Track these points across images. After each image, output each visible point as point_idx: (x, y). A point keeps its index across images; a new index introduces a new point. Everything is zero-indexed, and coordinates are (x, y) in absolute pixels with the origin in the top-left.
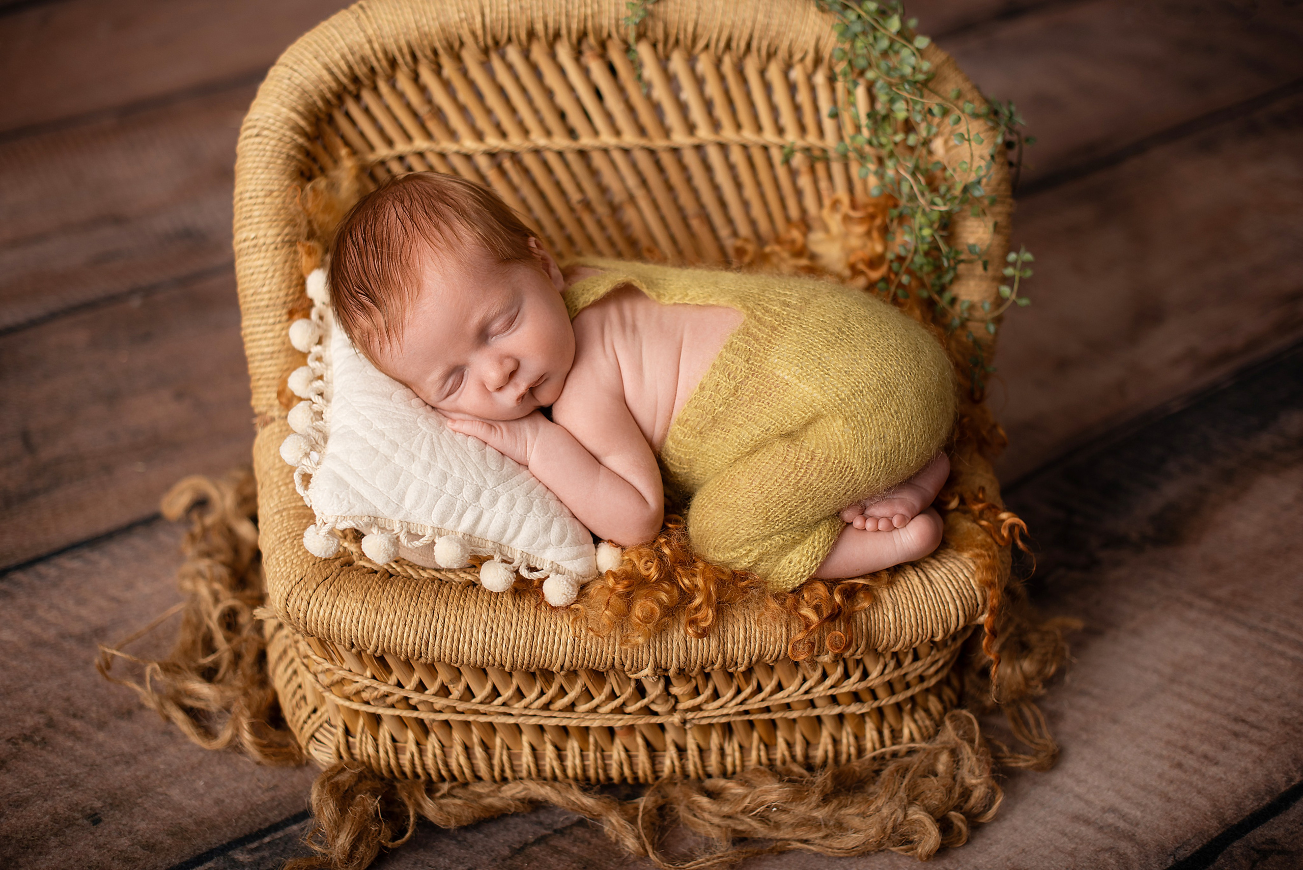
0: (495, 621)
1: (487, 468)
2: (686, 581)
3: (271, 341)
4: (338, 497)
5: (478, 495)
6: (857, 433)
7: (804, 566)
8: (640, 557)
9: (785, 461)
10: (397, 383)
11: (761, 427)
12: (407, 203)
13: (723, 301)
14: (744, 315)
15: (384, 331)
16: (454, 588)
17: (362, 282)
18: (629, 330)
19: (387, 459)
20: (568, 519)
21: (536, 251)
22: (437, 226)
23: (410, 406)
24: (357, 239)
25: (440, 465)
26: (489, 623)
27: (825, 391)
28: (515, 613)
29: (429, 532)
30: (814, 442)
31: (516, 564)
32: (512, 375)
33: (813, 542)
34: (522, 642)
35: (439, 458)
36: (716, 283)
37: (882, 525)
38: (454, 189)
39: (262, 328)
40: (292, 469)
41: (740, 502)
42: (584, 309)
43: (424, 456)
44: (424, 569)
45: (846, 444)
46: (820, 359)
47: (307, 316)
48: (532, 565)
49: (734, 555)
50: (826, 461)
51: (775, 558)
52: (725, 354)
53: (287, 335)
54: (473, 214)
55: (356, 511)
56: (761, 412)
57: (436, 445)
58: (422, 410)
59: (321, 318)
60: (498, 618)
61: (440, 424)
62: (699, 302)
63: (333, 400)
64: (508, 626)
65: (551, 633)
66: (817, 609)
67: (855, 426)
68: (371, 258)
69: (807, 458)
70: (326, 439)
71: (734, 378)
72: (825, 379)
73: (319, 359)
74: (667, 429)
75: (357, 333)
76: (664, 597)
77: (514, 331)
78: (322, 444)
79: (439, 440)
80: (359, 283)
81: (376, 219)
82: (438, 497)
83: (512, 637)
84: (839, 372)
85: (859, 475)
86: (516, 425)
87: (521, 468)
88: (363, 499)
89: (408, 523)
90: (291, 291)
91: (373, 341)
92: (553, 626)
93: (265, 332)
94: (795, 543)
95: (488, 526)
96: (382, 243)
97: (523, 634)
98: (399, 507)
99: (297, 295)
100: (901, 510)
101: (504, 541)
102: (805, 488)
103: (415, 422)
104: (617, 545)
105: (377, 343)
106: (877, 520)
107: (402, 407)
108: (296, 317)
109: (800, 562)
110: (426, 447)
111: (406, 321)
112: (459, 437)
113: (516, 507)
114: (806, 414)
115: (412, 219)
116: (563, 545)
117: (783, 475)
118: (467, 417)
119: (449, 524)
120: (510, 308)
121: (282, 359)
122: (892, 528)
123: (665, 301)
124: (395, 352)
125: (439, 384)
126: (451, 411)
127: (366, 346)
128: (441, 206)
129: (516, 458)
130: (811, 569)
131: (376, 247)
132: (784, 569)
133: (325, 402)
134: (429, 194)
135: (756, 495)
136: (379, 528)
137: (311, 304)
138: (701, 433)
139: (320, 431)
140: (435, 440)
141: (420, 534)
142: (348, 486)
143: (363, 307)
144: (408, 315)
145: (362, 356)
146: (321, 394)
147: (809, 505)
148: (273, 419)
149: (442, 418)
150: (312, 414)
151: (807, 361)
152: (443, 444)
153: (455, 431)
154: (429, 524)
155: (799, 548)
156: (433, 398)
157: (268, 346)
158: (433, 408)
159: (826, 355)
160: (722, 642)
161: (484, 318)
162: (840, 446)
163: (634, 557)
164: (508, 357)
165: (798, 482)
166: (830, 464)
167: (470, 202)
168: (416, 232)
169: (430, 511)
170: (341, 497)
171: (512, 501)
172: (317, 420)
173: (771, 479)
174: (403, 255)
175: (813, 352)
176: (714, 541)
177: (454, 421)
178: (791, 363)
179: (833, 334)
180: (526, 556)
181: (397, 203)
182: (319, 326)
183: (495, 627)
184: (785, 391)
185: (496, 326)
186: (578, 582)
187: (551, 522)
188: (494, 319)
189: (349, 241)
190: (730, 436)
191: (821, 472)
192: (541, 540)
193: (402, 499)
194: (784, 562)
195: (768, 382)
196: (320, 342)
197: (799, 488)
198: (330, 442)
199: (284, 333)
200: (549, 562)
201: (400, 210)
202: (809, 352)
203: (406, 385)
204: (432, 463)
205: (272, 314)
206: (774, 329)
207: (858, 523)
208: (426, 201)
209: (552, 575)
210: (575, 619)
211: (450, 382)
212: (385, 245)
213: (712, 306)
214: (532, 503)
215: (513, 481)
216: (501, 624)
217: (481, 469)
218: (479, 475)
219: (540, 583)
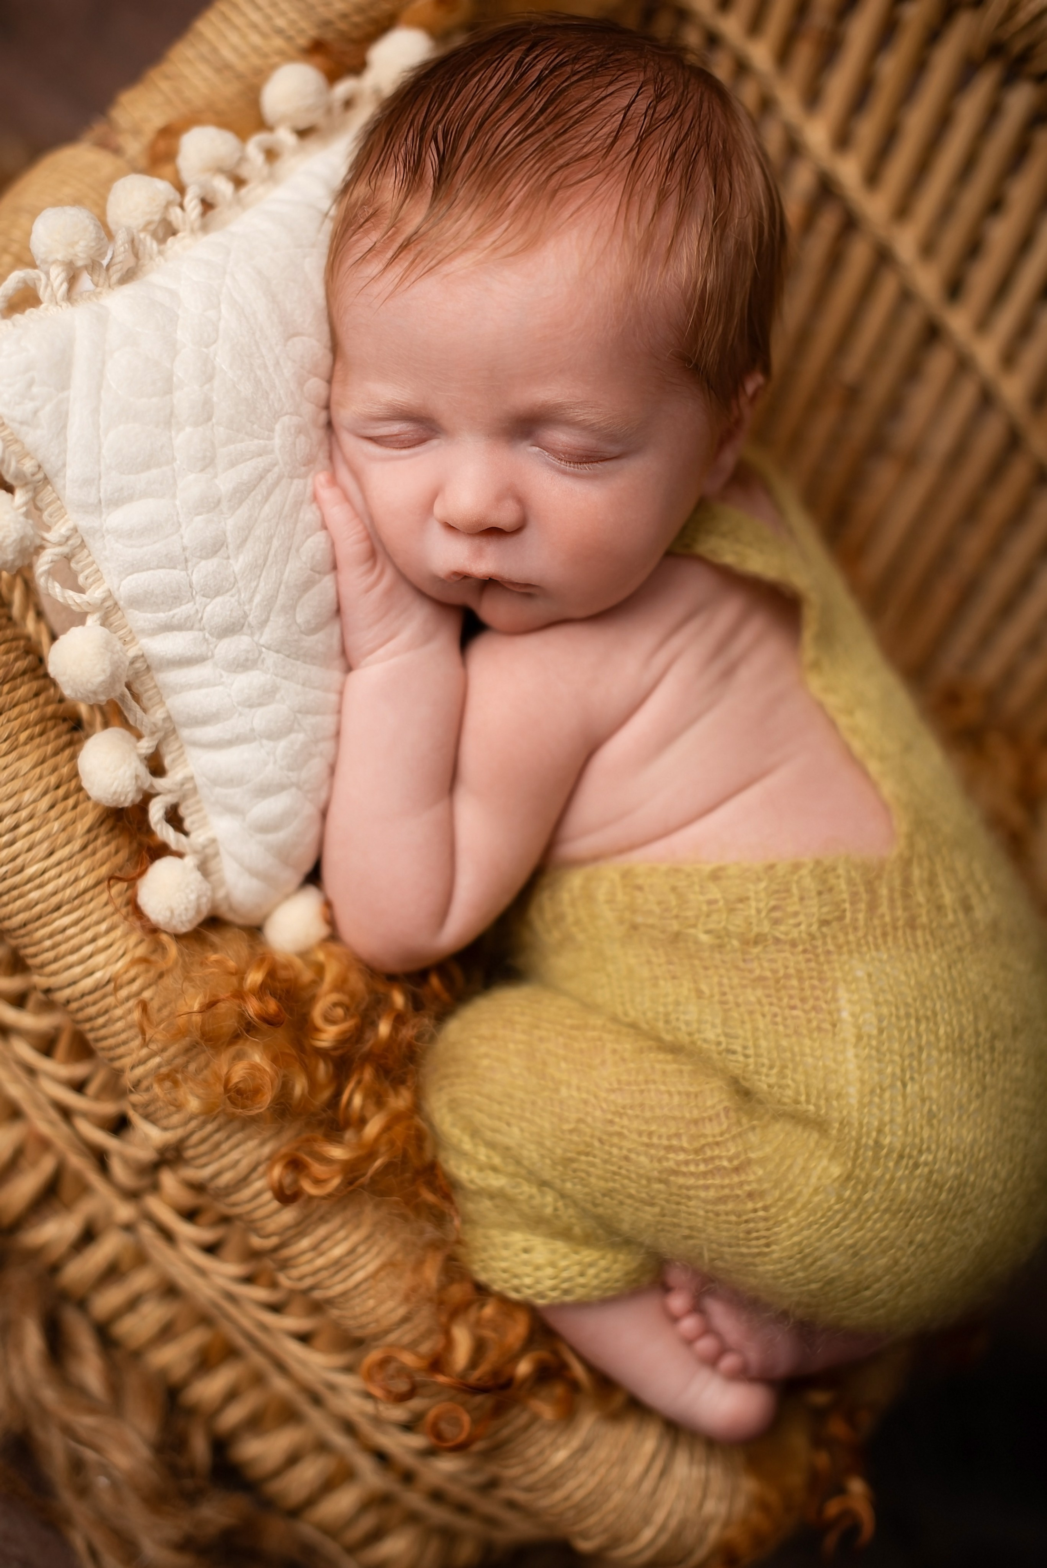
0: (35, 822)
1: (290, 609)
2: (357, 1101)
3: (245, 49)
4: (31, 384)
5: (230, 629)
6: (837, 1212)
7: (538, 1282)
8: (340, 986)
9: (696, 1122)
10: (326, 328)
11: (726, 1035)
12: (664, 109)
13: (888, 788)
14: (894, 851)
15: (400, 240)
16: (42, 699)
17: (460, 133)
18: (719, 665)
19: (169, 421)
20: (310, 810)
21: (743, 401)
22: (662, 196)
23: (301, 383)
24: (531, 66)
25: (231, 524)
26: (24, 814)
27: (871, 1102)
28: (77, 845)
29: (95, 594)
30: (768, 1149)
31: (160, 783)
32: (493, 532)
33: (591, 1265)
34: (35, 895)
35: (243, 511)
36: (907, 748)
37: (706, 1345)
38: (749, 175)
39: (256, 17)
40: (26, 260)
41: (564, 1092)
42: (701, 560)
43: (226, 481)
44: (40, 615)
45: (804, 1207)
46: (920, 1049)
47: (333, 77)
48: (182, 811)
49: (467, 1145)
50: (750, 1195)
51: (513, 1217)
52: (804, 872)
53: (274, 67)
54: (730, 244)
55: (32, 437)
56: (751, 1013)
57: (263, 487)
58: (309, 410)
59: (349, 104)
60: (45, 822)
61: (309, 461)
62: (857, 746)
63: (213, 237)
64: (45, 847)
65: (89, 934)
66: (479, 1348)
67: (848, 1201)
68: (515, 116)
69: (730, 1160)
70: (128, 276)
71: (776, 922)
72: (892, 1086)
73: (271, 154)
74: (596, 858)
75: (361, 190)
76: (300, 1087)
78: (115, 278)
79: (277, 483)
80: (454, 128)
81: (592, 73)
82: (170, 562)
83: (30, 871)
84: (923, 1100)
85: (765, 1264)
86: (407, 597)
87: (338, 663)
88: (63, 428)
89: (83, 545)
90: (357, 19)
91: (367, 233)
92: (103, 927)
93: (254, 26)
94: (565, 1234)
95: (189, 687)
96: (557, 116)
97: (50, 888)
98: (97, 507)
99: (355, 34)
100: (753, 1356)
101: (185, 733)
102: (674, 1190)
103: (277, 416)
104: (331, 922)
105: (367, 243)
106: (708, 1330)
107: (288, 370)
108: (319, 59)
109: (538, 1268)
110: (245, 471)
111: (446, 268)
112: (309, 515)
113: (261, 711)
114: (808, 1102)
115: (641, 139)
116: (260, 837)
117: (669, 1138)
118: (357, 498)
119: (138, 618)
120: (613, 438)
121: (230, 89)
122: (712, 1362)
123: (815, 683)
124: (377, 288)
125: (376, 410)
126: (348, 463)
127: (349, 225)
128: (703, 174)
129: (351, 641)
130: (542, 1295)
131: (542, 111)
132: (506, 1246)
133: (197, 224)
134: (708, 135)
135: (598, 1113)
136: (34, 499)
137: (358, 67)
138: (635, 927)
139: (136, 255)
140: (271, 478)
141: (81, 579)
142: (64, 385)
143: (415, 169)
144: (461, 264)
145: (329, 226)
146: (207, 205)
147: (649, 1214)
148: (117, 151)
149: (322, 456)
150: (157, 218)
151: (901, 1031)
152: (276, 497)
153: (315, 498)
154: (110, 582)
155: (561, 1246)
156: (345, 415)
157: (235, 49)
158: (330, 425)
159: (935, 1053)
160: (300, 1228)
161: (559, 407)
162: (792, 1202)
163: (331, 973)
164: (521, 501)
165: (675, 1173)
166: (750, 1205)
167: (749, 221)
168: (625, 164)
169: (135, 568)
170: (35, 390)
171: (267, 695)
172: (154, 235)
173: (647, 1121)
174: (566, 172)
175: (923, 1027)
176: (462, 1090)
177: (333, 480)
178: (877, 1004)
179: (977, 1034)
180: (189, 788)
181: (650, 90)
182: (329, 111)
183: (24, 828)
184: (819, 1029)
185: (561, 437)
186: (214, 907)
187: (282, 788)
188: (570, 423)
189: (515, 55)
190: (666, 986)
191: (723, 1200)
192: (236, 795)
193: (117, 501)
194: (518, 1238)
195: (813, 988)
196: (303, 133)
197: (666, 1182)
198: (128, 289)
199: (276, 59)
200: (210, 834)
201: (641, 105)
202: (918, 1021)
203: (335, 347)
204: (224, 506)
205: (293, 15)
206: (912, 924)
207: (678, 1302)
208: (692, 140)
209: (190, 861)
210: (144, 960)
211: (396, 428)
212: (558, 126)
213: (865, 774)
214: (290, 730)
215: (304, 670)
216: (38, 835)
217: (281, 599)
218: (269, 604)
219: (161, 851)
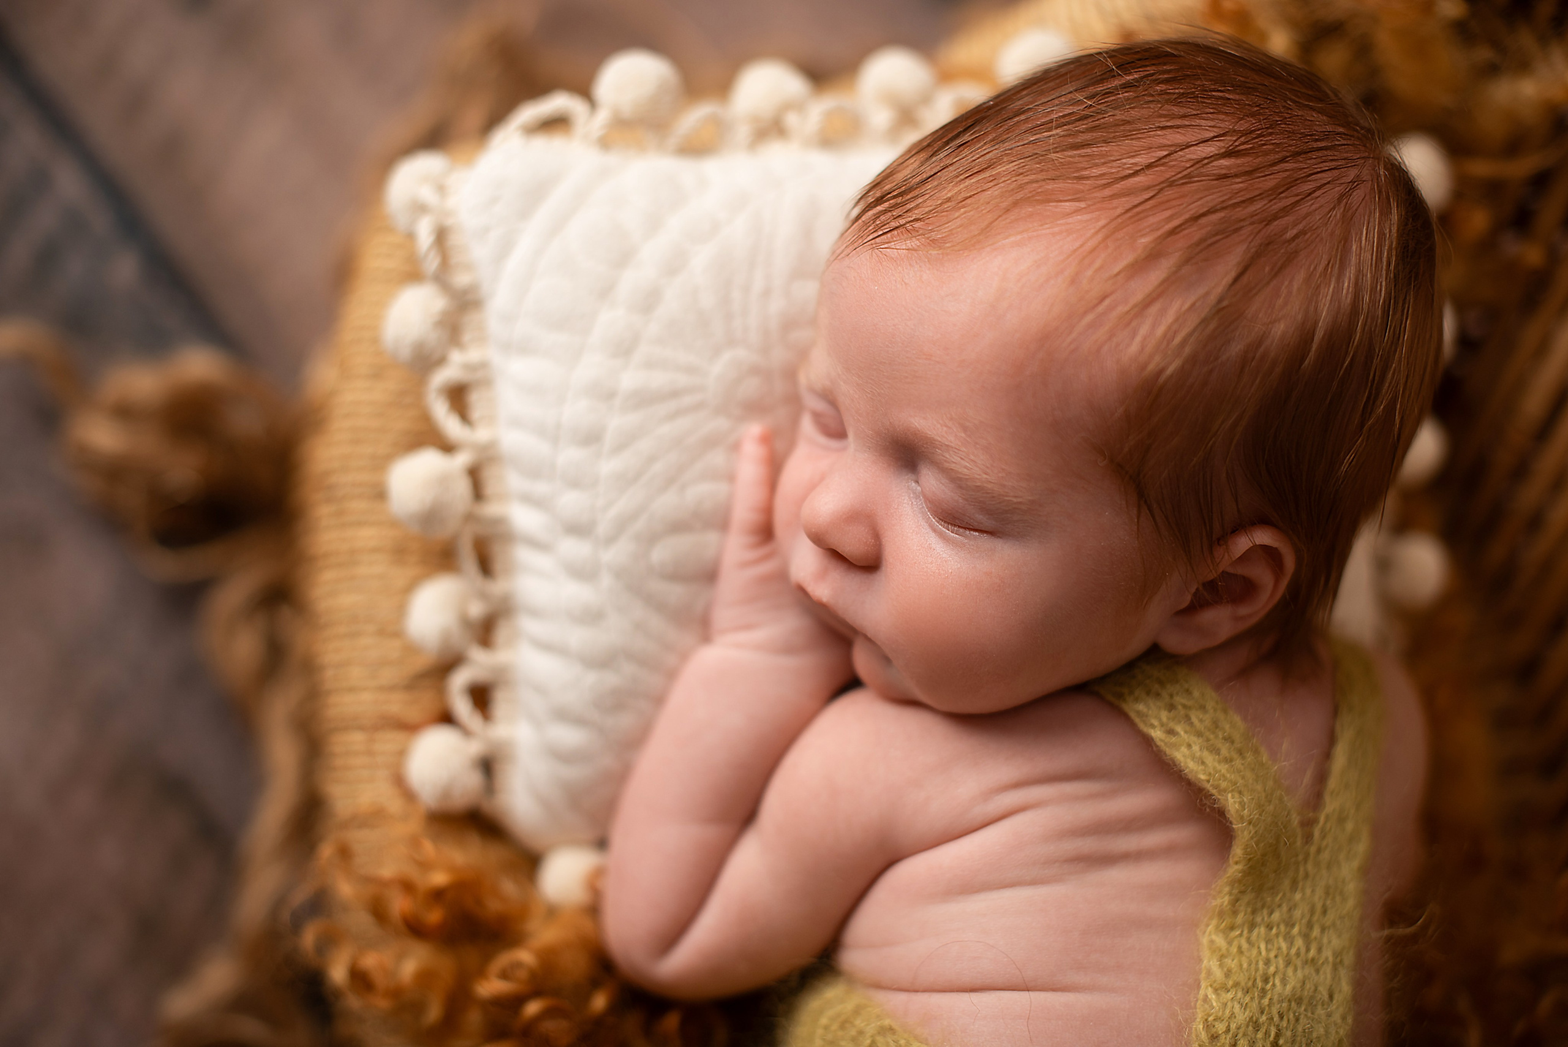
1: (651, 539)
5: (578, 529)
19: (605, 293)
25: (617, 423)
35: (635, 417)
43: (630, 379)
57: (676, 404)
77: (941, 535)
79: (694, 409)
82: (544, 433)
89: (484, 381)
103: (732, 343)
110: (659, 379)
112: (717, 458)
113: (580, 630)
140: (687, 400)
152: (686, 422)
154: (495, 430)
169: (520, 424)
171: (591, 617)
187: (582, 722)
193: (522, 349)
204: (617, 402)
209: (476, 744)
214: (606, 666)
215: (641, 610)
217: (640, 525)
218: (622, 525)
219: (447, 718)
